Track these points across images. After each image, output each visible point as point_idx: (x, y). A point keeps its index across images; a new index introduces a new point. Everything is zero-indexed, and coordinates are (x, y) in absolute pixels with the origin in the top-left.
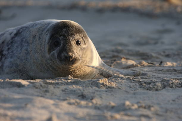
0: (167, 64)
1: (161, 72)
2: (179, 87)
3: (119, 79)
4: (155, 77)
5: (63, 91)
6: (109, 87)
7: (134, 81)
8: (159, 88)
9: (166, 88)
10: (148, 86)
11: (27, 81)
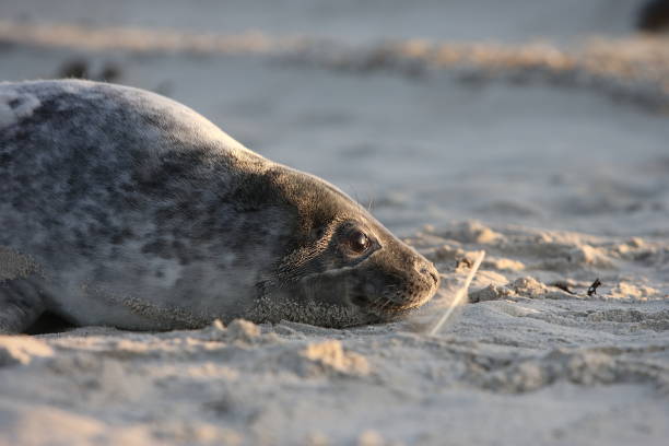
0: (619, 292)
1: (582, 319)
2: (606, 382)
3: (394, 345)
4: (550, 340)
5: (159, 384)
6: (342, 376)
7: (452, 352)
8: (530, 384)
9: (558, 385)
10: (488, 376)
11: (48, 344)
